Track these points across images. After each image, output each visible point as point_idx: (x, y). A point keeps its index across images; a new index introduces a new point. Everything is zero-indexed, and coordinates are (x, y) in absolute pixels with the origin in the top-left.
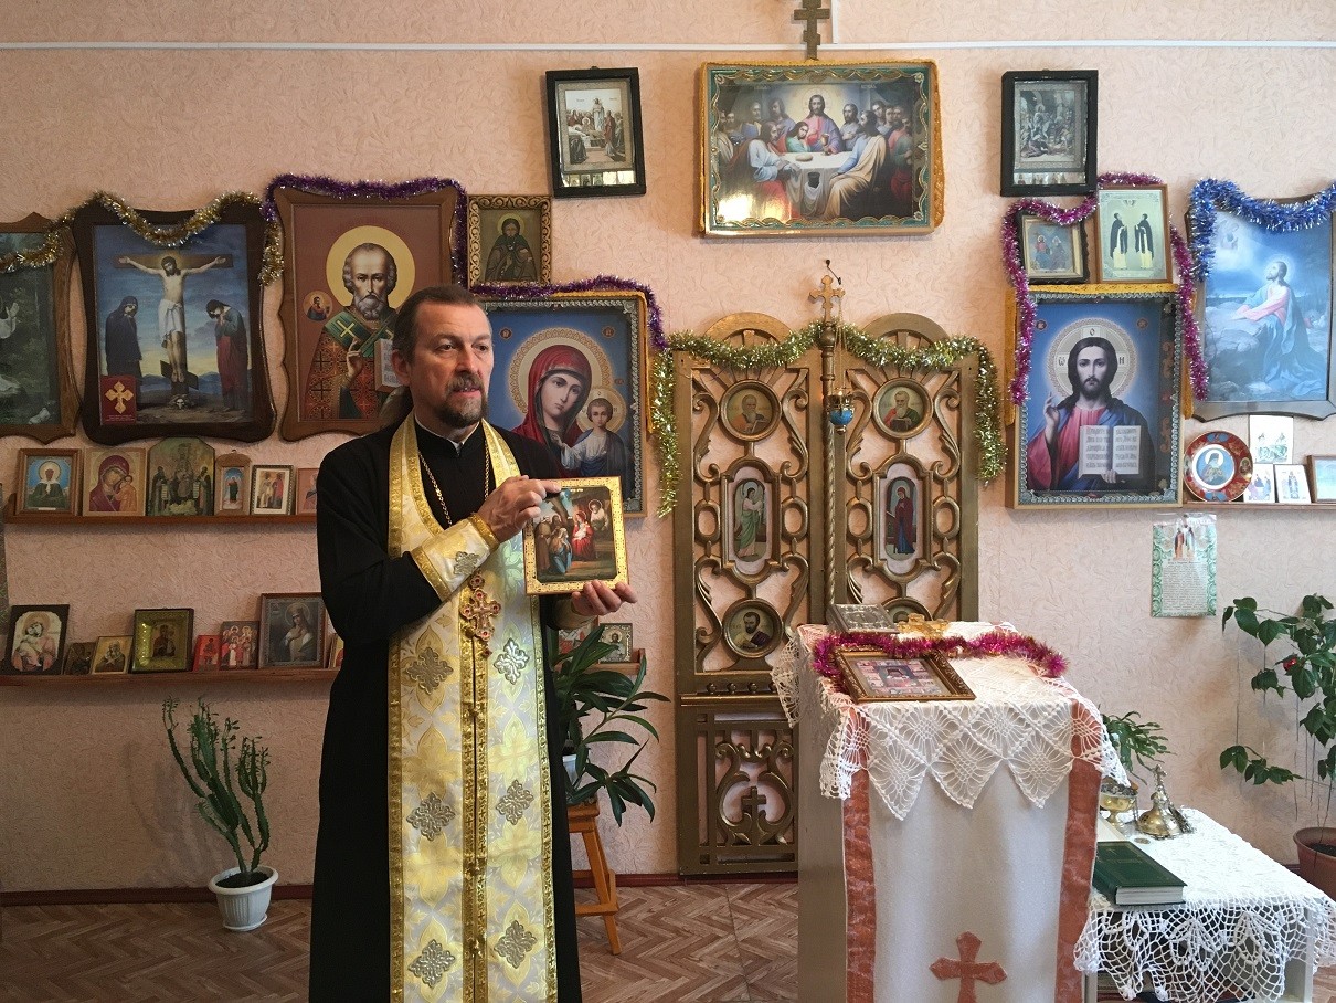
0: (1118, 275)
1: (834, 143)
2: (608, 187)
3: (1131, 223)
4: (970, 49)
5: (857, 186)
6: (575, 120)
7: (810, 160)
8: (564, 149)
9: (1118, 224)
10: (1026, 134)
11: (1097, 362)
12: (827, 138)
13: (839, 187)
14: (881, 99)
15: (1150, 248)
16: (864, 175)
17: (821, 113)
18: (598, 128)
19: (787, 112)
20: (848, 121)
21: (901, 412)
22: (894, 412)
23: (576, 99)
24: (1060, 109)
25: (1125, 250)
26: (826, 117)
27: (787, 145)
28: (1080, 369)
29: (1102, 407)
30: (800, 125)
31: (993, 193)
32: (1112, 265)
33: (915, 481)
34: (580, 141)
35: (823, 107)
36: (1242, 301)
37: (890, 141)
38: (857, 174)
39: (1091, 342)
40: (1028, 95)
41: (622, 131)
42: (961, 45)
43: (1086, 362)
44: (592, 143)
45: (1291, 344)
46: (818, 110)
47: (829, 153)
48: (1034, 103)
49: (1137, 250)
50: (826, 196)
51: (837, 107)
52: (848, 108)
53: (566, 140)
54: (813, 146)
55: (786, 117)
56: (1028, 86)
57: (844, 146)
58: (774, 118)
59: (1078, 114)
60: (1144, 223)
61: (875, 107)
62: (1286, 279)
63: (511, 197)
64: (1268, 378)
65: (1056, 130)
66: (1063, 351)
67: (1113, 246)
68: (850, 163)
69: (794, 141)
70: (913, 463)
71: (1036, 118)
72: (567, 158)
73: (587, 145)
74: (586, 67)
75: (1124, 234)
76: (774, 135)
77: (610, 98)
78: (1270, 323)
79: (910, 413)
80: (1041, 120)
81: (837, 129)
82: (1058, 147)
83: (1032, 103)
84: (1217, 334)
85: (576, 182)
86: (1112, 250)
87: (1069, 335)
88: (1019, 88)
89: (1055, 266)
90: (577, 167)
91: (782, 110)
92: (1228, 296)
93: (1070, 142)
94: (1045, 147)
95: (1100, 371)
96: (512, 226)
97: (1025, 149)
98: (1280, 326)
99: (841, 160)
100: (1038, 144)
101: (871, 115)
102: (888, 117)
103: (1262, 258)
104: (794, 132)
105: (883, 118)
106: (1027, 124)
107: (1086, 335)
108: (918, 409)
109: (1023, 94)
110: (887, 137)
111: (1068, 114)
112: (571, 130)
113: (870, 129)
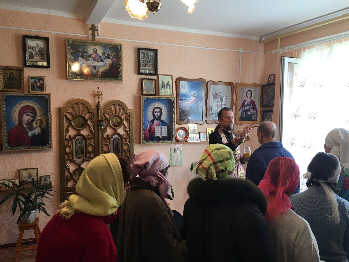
0: (163, 94)
1: (99, 60)
2: (40, 66)
3: (165, 83)
4: (130, 41)
5: (105, 70)
6: (31, 48)
7: (94, 63)
8: (27, 55)
9: (163, 83)
10: (143, 62)
11: (158, 112)
12: (98, 58)
13: (101, 70)
14: (110, 50)
15: (169, 89)
16: (107, 68)
17: (96, 52)
18: (37, 51)
19: (88, 51)
20: (103, 55)
21: (116, 123)
22: (115, 123)
23: (31, 43)
24: (150, 57)
25: (164, 88)
26: (97, 53)
27: (88, 59)
28: (155, 113)
29: (160, 122)
30: (91, 55)
31: (136, 74)
32: (162, 92)
33: (119, 138)
34: (32, 53)
35: (97, 51)
36: (186, 100)
37: (113, 60)
38: (105, 67)
39: (157, 108)
40: (143, 53)
41: (44, 52)
42: (129, 40)
43: (156, 112)
44: (35, 54)
45: (196, 109)
46: (95, 51)
47: (98, 62)
48: (145, 55)
49: (167, 89)
50: (98, 72)
51: (100, 51)
52: (103, 52)
53: (28, 53)
54: (94, 60)
56: (143, 51)
57: (102, 61)
58: (85, 52)
59: (154, 58)
60: (168, 83)
61: (109, 52)
62: (195, 96)
63: (12, 67)
64: (192, 116)
65: (149, 61)
66: (152, 110)
67: (162, 88)
68: (104, 65)
69: (90, 58)
70: (119, 134)
71: (145, 58)
72: (28, 57)
73: (34, 55)
74: (34, 35)
75: (164, 85)
76: (85, 57)
77: (41, 44)
78: (192, 105)
79: (118, 123)
80: (146, 58)
81: (100, 56)
82: (150, 65)
83: (144, 55)
84: (182, 107)
85: (31, 63)
86: (162, 89)
87: (152, 106)
88: (141, 51)
89: (149, 91)
90: (31, 60)
91: (87, 51)
92: (184, 99)
93: (152, 64)
94: (147, 65)
95: (159, 114)
96: (12, 74)
97: (143, 65)
98: (194, 105)
99: (101, 64)
100: (145, 64)
101: (108, 54)
102: (112, 55)
103: (190, 91)
104: (90, 56)
105: (111, 55)
106: (143, 59)
107: (156, 106)
108: (120, 122)
109: (142, 53)
110: (112, 59)
111: (152, 58)
112: (30, 50)
113: (108, 57)
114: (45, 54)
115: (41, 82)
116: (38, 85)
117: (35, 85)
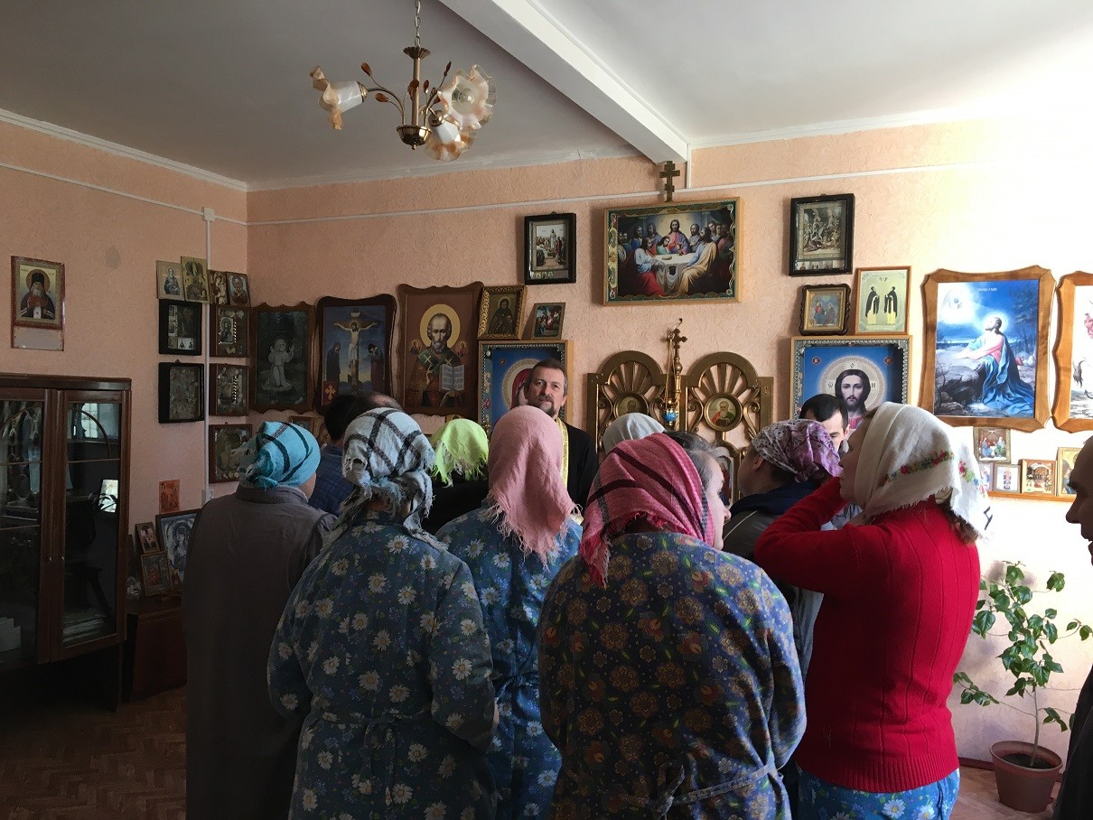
0: (870, 329)
1: (685, 248)
6: (540, 242)
8: (533, 258)
9: (873, 294)
10: (807, 237)
11: (856, 386)
12: (680, 245)
13: (688, 274)
14: (714, 220)
16: (703, 267)
17: (677, 230)
18: (552, 246)
19: (657, 231)
20: (693, 234)
21: (723, 414)
22: (719, 414)
24: (831, 220)
25: (876, 311)
27: (657, 250)
28: (844, 390)
30: (665, 238)
33: (732, 459)
34: (543, 253)
36: (965, 345)
37: (719, 245)
38: (699, 266)
39: (851, 372)
40: (809, 212)
41: (565, 248)
43: (848, 386)
44: (549, 255)
45: (1005, 376)
46: (676, 229)
47: (682, 254)
48: (814, 217)
49: (885, 311)
50: (679, 280)
52: (694, 227)
53: (535, 252)
54: (672, 251)
55: (656, 234)
57: (690, 250)
58: (649, 235)
59: (842, 221)
60: (893, 293)
61: (710, 225)
62: (1001, 330)
63: (504, 287)
64: (986, 400)
65: (828, 233)
67: (868, 308)
68: (695, 260)
69: (661, 248)
70: (729, 447)
71: (814, 226)
72: (535, 263)
73: (546, 256)
74: (549, 212)
75: (877, 301)
76: (649, 245)
78: (988, 361)
79: (729, 415)
80: (817, 226)
81: (686, 240)
82: (829, 244)
83: (811, 216)
84: (946, 369)
87: (836, 368)
91: (654, 230)
92: (954, 342)
93: (837, 240)
95: (858, 392)
96: (505, 303)
97: (806, 246)
98: (996, 363)
100: (815, 243)
101: (708, 230)
102: (718, 231)
103: (981, 314)
104: (661, 243)
105: (715, 232)
106: (808, 230)
107: (849, 368)
108: (733, 412)
110: (717, 243)
111: (837, 222)
112: (538, 247)
113: (707, 239)
114: (567, 250)
115: (555, 316)
116: (549, 321)
117: (543, 323)
